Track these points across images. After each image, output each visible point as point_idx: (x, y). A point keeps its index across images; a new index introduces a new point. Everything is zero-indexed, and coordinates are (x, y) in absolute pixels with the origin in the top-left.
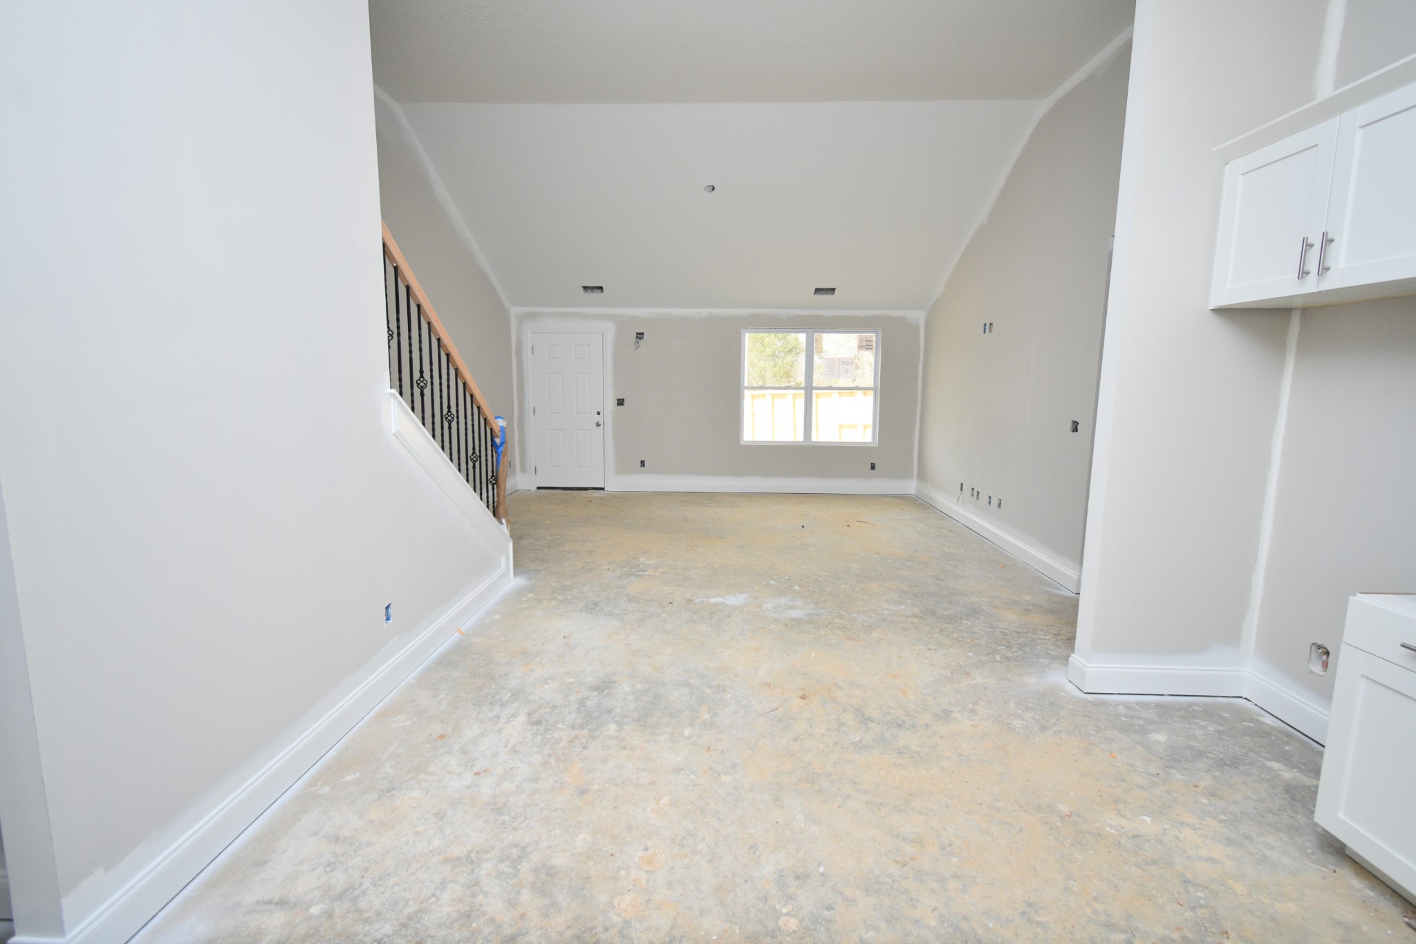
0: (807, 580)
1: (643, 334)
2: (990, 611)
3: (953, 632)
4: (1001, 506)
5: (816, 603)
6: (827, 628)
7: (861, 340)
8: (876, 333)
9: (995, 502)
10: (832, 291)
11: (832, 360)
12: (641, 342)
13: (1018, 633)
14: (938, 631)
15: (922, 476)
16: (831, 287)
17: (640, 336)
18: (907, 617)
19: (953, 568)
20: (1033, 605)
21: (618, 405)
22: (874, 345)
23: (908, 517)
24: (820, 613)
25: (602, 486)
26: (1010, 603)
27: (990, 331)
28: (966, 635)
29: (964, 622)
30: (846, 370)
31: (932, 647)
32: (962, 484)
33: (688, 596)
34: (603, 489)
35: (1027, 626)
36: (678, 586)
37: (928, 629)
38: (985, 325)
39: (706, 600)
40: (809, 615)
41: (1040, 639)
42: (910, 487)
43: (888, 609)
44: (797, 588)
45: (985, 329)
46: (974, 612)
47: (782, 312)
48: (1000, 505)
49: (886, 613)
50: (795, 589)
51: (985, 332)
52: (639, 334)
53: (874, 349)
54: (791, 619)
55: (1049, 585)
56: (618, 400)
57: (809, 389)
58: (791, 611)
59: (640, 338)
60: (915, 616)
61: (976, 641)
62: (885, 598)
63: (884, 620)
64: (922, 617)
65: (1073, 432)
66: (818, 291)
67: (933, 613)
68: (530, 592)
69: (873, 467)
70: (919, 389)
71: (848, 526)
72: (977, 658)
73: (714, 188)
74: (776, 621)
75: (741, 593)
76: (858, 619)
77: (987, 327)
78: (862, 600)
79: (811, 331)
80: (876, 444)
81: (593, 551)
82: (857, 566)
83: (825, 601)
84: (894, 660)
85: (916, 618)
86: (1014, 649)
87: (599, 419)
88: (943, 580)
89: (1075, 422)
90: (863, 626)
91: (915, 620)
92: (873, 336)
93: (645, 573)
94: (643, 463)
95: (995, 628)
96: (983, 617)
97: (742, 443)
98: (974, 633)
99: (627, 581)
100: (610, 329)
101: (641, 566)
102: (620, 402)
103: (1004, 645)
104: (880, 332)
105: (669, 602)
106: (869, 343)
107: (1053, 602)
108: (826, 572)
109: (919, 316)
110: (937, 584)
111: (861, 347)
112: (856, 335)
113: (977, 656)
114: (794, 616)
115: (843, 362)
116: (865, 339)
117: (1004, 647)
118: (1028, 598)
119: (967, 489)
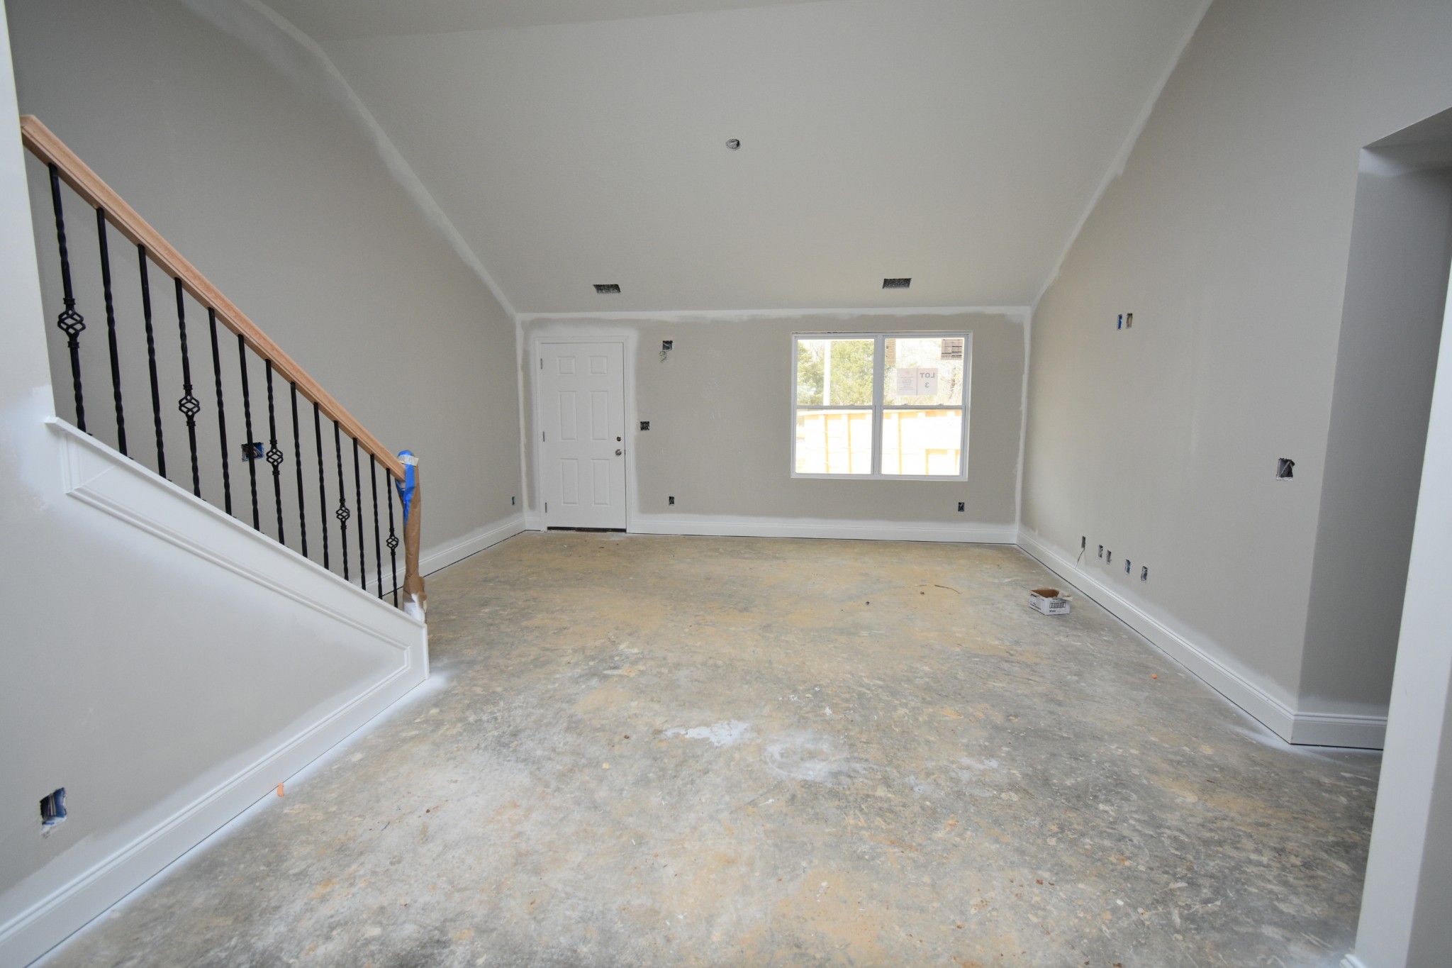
0: (847, 696)
1: (671, 342)
2: (1145, 781)
3: (1083, 835)
4: (1148, 577)
5: (851, 746)
6: (861, 810)
7: (945, 346)
8: (967, 337)
9: (1136, 571)
10: (906, 282)
11: (907, 371)
12: (669, 352)
13: (1206, 843)
14: (1055, 828)
15: (1028, 520)
16: (905, 278)
17: (667, 345)
18: (1001, 790)
19: (1075, 678)
20: (1221, 769)
21: (642, 429)
22: (963, 352)
23: (1007, 580)
24: (855, 771)
25: (624, 527)
26: (1179, 763)
27: (1129, 325)
28: (1107, 843)
29: (1101, 807)
30: (926, 384)
31: (1046, 875)
32: (1084, 539)
33: (658, 722)
34: (624, 531)
35: (1219, 824)
36: (652, 700)
37: (1036, 822)
38: (1120, 317)
39: (683, 732)
40: (836, 775)
41: (1250, 862)
42: (1012, 534)
43: (968, 768)
44: (828, 711)
45: (1120, 323)
46: (1118, 784)
47: (843, 312)
48: (1145, 576)
49: (965, 776)
50: (824, 714)
51: (1119, 327)
52: (667, 342)
53: (963, 355)
54: (806, 785)
55: (1240, 721)
56: (641, 423)
57: (878, 408)
58: (808, 764)
59: (668, 348)
60: (1013, 787)
61: (1127, 863)
62: (965, 741)
63: (960, 794)
64: (1027, 792)
65: (1282, 476)
66: (888, 283)
67: (1046, 782)
68: (436, 705)
69: (961, 507)
70: (1023, 408)
71: (923, 593)
72: (1134, 917)
73: (738, 144)
74: (779, 786)
75: (740, 719)
76: (916, 789)
77: (1124, 320)
78: (928, 742)
79: (880, 336)
80: (966, 478)
81: (565, 628)
82: (926, 668)
83: (867, 743)
84: (973, 911)
85: (1017, 791)
86: (1206, 892)
87: (620, 445)
88: (1060, 704)
89: (1287, 461)
90: (923, 808)
91: (1015, 798)
92: (962, 341)
93: (616, 672)
94: (671, 500)
95: (1159, 827)
96: (1134, 797)
97: (793, 476)
98: (1122, 838)
99: (583, 687)
100: (631, 337)
101: (616, 658)
102: (645, 426)
103: (1182, 878)
104: (971, 335)
105: (623, 735)
106: (956, 349)
107: (1255, 763)
108: (879, 679)
109: (1023, 313)
110: (1051, 713)
111: (945, 355)
112: (939, 340)
113: (1135, 908)
114: (811, 776)
115: (922, 374)
116: (951, 345)
117: (1183, 884)
118: (1207, 750)
119: (1092, 546)
